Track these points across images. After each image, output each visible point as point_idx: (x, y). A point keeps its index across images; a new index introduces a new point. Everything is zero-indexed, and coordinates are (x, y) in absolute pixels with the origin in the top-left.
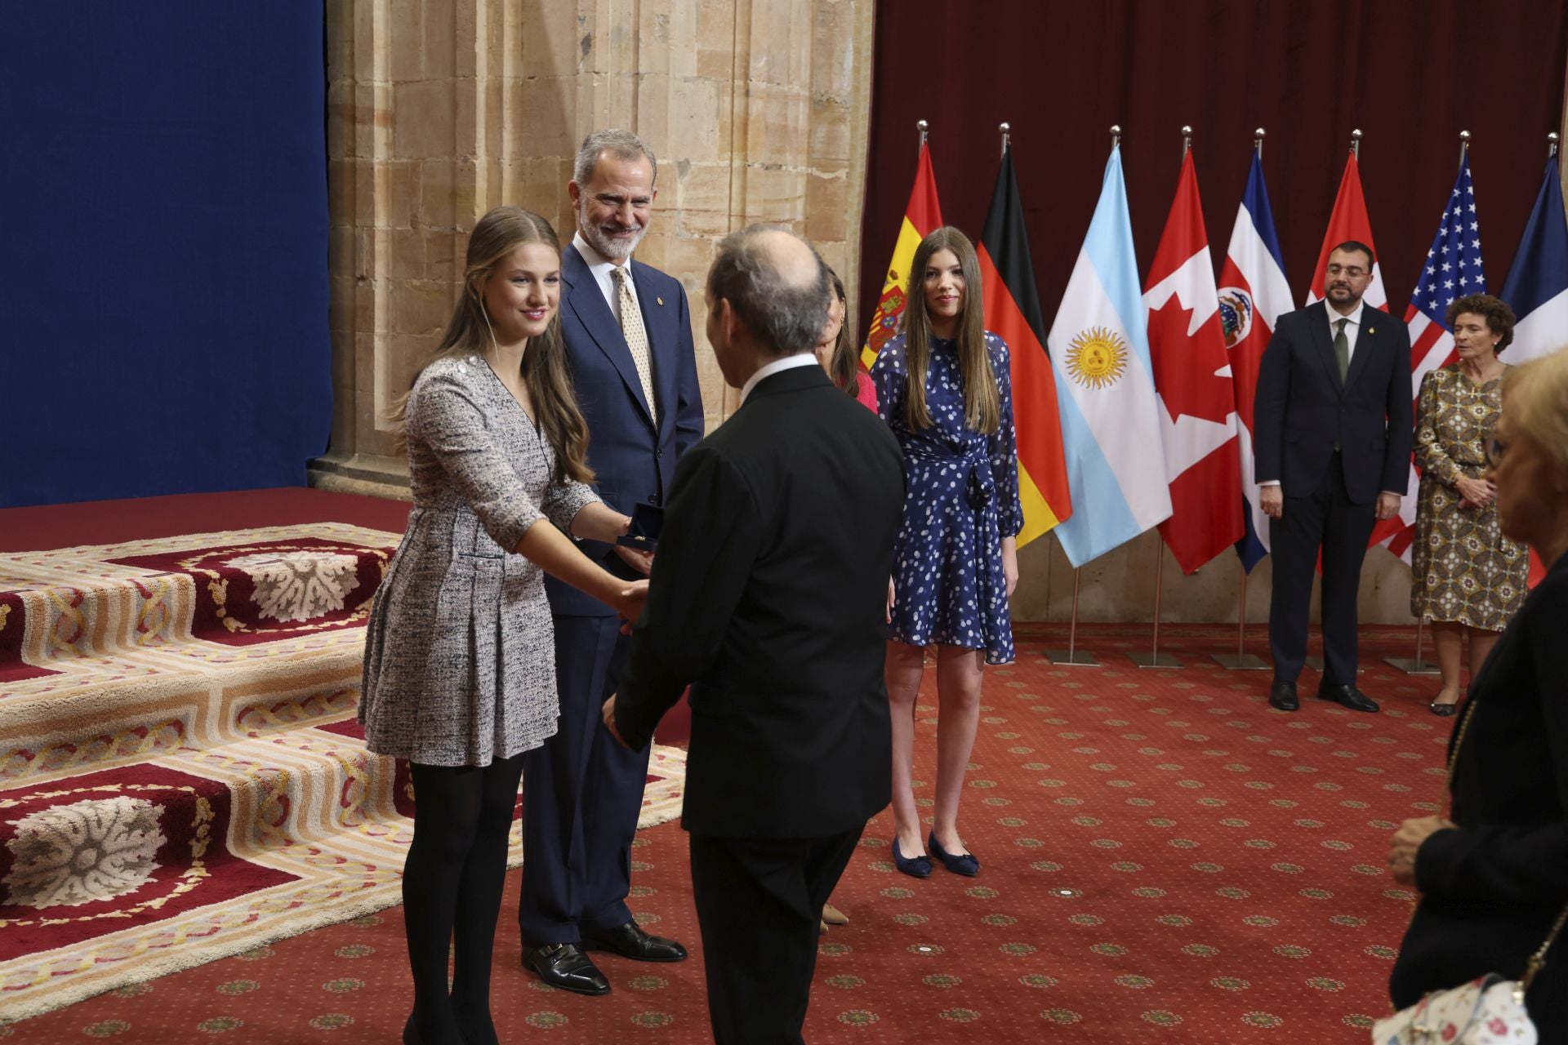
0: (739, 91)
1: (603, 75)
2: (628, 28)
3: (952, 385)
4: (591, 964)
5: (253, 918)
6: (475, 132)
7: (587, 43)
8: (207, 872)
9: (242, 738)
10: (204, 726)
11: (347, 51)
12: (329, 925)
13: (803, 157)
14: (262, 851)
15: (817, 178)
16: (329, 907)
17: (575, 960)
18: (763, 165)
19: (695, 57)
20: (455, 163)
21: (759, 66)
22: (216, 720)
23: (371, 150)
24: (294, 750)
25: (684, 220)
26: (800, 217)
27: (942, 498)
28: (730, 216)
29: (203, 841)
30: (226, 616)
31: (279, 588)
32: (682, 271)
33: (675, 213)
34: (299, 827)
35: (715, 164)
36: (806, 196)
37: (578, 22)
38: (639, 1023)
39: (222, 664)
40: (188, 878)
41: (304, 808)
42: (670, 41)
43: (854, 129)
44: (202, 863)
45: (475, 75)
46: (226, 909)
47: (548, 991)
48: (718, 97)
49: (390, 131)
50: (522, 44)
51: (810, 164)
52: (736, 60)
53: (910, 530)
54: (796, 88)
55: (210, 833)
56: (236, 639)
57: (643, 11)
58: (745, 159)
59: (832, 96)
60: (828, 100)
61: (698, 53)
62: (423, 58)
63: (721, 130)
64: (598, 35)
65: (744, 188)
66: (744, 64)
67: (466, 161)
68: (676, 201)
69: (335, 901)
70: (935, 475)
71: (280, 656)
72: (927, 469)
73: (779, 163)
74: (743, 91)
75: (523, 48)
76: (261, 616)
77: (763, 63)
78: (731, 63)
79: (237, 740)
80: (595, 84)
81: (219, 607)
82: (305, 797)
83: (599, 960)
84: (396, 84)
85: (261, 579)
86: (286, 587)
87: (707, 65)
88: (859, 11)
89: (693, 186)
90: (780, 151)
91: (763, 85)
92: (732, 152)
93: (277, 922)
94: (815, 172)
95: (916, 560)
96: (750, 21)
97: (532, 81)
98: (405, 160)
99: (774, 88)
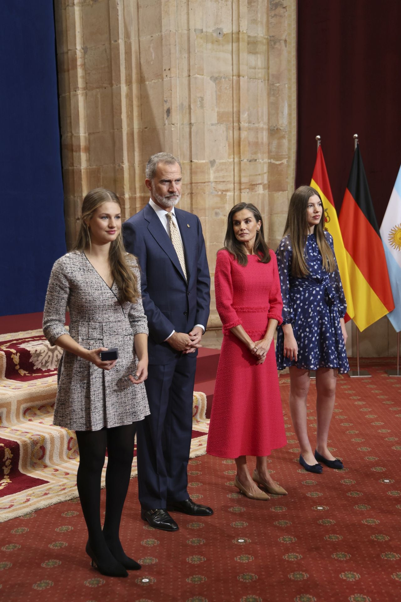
0: (236, 128)
1: (176, 125)
2: (186, 104)
3: (314, 254)
4: (171, 518)
5: (28, 500)
6: (123, 153)
7: (168, 111)
8: (10, 480)
9: (25, 421)
10: (10, 417)
11: (68, 121)
12: (60, 503)
13: (266, 155)
14: (34, 471)
15: (274, 164)
16: (60, 495)
17: (163, 516)
18: (248, 160)
19: (216, 114)
20: (115, 167)
21: (244, 116)
22: (14, 414)
23: (80, 163)
24: (47, 426)
25: (214, 186)
26: (266, 182)
27: (315, 303)
28: (234, 183)
29: (8, 467)
30: (19, 369)
31: (42, 356)
32: (214, 209)
33: (210, 183)
34: (49, 460)
35: (227, 161)
36: (268, 172)
37: (164, 102)
38: (190, 543)
39: (17, 390)
40: (2, 483)
41: (52, 451)
42: (204, 108)
43: (290, 141)
44: (8, 477)
45: (122, 129)
46: (17, 497)
47: (152, 530)
48: (227, 131)
49: (88, 154)
50: (141, 114)
51: (270, 158)
52: (234, 114)
53: (303, 320)
54: (261, 125)
55: (11, 463)
56: (24, 379)
57: (192, 96)
58: (240, 157)
59: (279, 127)
60: (277, 129)
61: (217, 112)
62: (100, 122)
63: (229, 146)
64: (173, 108)
65: (240, 171)
66: (238, 116)
67: (119, 166)
68: (210, 178)
69: (63, 492)
70: (311, 294)
71: (41, 386)
72: (307, 292)
73: (256, 159)
74: (238, 128)
75: (142, 116)
76: (35, 368)
77: (246, 115)
78: (232, 116)
79: (24, 423)
80: (173, 129)
81: (16, 365)
82: (51, 447)
83: (174, 515)
84: (89, 134)
85: (34, 352)
86: (45, 355)
87: (221, 117)
88: (290, 88)
89: (217, 171)
90: (256, 153)
91: (246, 125)
92: (234, 155)
93: (38, 502)
94: (273, 161)
95: (307, 332)
96: (239, 97)
97: (146, 129)
98: (95, 167)
99: (252, 126)
